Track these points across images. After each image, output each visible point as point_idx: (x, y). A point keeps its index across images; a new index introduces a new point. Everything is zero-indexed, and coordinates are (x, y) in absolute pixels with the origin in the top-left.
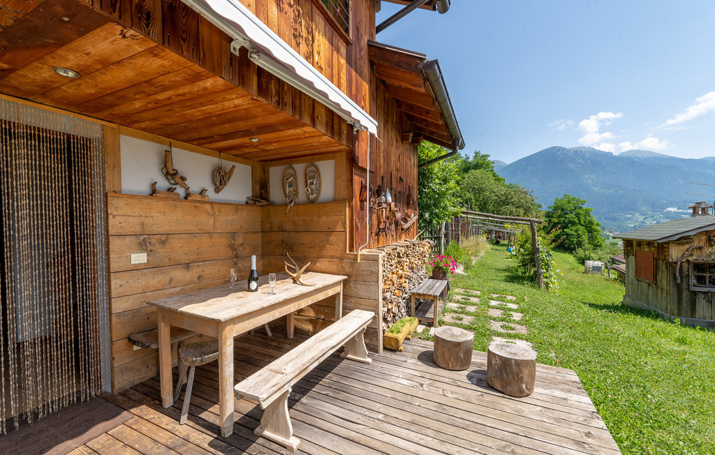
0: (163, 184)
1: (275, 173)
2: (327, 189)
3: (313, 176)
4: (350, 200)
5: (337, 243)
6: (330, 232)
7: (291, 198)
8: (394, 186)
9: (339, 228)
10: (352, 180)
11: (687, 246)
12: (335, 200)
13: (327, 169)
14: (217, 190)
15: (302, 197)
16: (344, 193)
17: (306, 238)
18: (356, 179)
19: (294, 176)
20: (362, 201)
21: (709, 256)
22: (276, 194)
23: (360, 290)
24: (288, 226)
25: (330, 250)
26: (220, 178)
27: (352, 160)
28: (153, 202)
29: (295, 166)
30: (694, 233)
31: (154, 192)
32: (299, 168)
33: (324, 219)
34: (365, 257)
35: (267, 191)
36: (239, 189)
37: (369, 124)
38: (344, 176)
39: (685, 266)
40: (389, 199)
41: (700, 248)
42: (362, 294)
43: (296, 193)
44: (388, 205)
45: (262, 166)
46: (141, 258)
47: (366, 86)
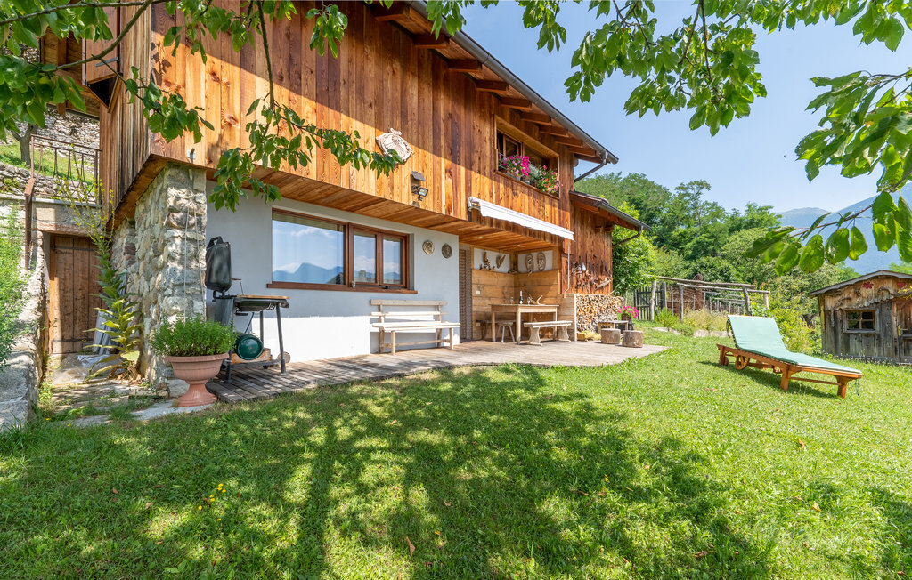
0: (483, 265)
1: (521, 258)
2: (549, 265)
3: (541, 259)
4: (561, 269)
5: (554, 290)
6: (551, 285)
7: (530, 270)
8: (589, 261)
9: (555, 283)
10: (561, 260)
11: (839, 298)
12: (553, 270)
13: (549, 255)
14: (498, 267)
15: (536, 269)
16: (557, 266)
17: (539, 289)
18: (563, 258)
19: (532, 258)
20: (567, 270)
21: (857, 305)
22: (522, 268)
23: (565, 311)
24: (529, 284)
25: (550, 294)
26: (499, 261)
27: (561, 251)
28: (481, 272)
29: (532, 254)
30: (839, 286)
31: (481, 268)
32: (534, 255)
33: (547, 279)
34: (568, 296)
35: (517, 267)
36: (505, 267)
37: (568, 235)
38: (558, 258)
39: (839, 313)
40: (584, 268)
41: (849, 299)
42: (566, 313)
43: (533, 267)
44: (583, 272)
45: (515, 254)
46: (478, 293)
47: (568, 214)
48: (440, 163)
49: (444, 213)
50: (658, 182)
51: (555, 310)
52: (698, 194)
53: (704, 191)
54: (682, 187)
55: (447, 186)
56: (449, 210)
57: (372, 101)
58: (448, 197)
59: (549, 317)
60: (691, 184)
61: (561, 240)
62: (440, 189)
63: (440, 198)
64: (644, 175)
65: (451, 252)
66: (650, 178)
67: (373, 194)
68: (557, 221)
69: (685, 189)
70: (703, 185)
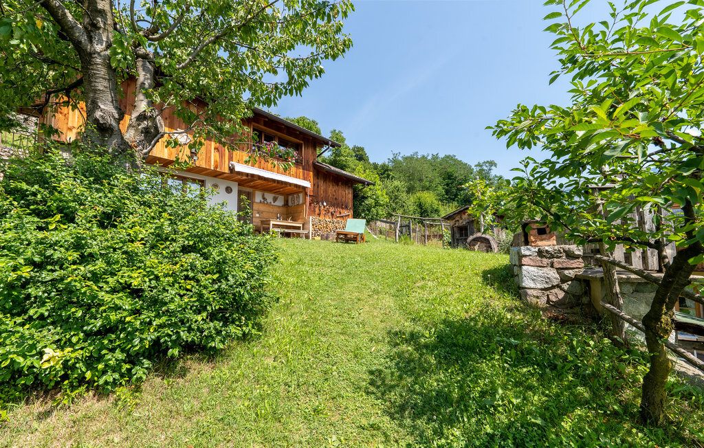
0: (262, 201)
1: (290, 197)
2: (301, 201)
3: (298, 198)
5: (302, 216)
6: (301, 212)
7: (293, 204)
11: (454, 220)
12: (302, 204)
14: (274, 202)
15: (296, 204)
16: (304, 202)
17: (296, 214)
19: (294, 198)
20: (310, 204)
21: (461, 223)
22: (290, 204)
23: (306, 226)
24: (292, 212)
25: (301, 218)
26: (275, 199)
28: (260, 204)
32: (295, 196)
33: (300, 209)
34: (308, 218)
35: (288, 203)
36: (280, 202)
39: (455, 229)
40: (325, 204)
44: (324, 207)
45: (287, 195)
46: (258, 215)
47: (311, 173)
48: (211, 145)
49: (212, 168)
50: (465, 161)
51: (301, 225)
52: (490, 170)
53: (493, 167)
54: (479, 165)
55: (215, 156)
56: (216, 167)
57: (167, 117)
58: (216, 161)
59: (298, 228)
60: (484, 162)
61: (304, 188)
62: (210, 157)
63: (210, 161)
64: (455, 156)
65: (231, 190)
66: (459, 158)
67: (166, 158)
68: (301, 177)
69: (481, 166)
70: (492, 164)
